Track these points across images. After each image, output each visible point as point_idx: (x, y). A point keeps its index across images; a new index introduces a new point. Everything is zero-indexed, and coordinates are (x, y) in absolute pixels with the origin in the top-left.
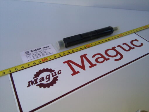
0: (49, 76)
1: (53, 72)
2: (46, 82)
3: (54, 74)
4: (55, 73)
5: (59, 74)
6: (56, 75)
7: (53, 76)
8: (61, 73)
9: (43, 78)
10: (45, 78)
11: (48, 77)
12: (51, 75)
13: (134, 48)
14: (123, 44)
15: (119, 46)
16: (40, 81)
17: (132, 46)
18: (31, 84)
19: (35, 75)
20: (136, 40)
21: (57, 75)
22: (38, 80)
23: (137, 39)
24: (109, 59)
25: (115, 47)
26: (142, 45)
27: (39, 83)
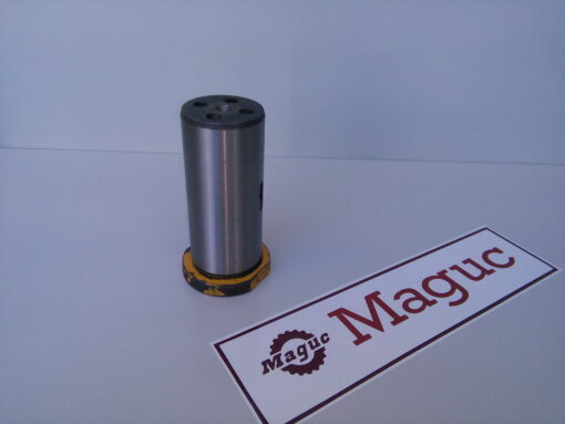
0: (304, 346)
1: (311, 339)
2: (302, 360)
3: (314, 344)
4: (315, 340)
5: (324, 342)
6: (318, 345)
7: (312, 348)
8: (328, 339)
9: (291, 353)
10: (296, 354)
11: (302, 350)
12: (308, 347)
13: (492, 271)
14: (465, 262)
15: (455, 268)
16: (288, 360)
17: (488, 267)
18: (268, 367)
19: (271, 347)
20: (496, 250)
21: (322, 345)
22: (283, 359)
23: (499, 248)
24: (434, 302)
25: (445, 271)
26: (512, 261)
27: (286, 364)
